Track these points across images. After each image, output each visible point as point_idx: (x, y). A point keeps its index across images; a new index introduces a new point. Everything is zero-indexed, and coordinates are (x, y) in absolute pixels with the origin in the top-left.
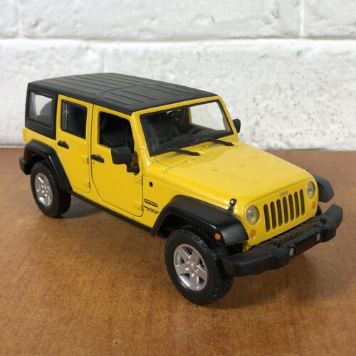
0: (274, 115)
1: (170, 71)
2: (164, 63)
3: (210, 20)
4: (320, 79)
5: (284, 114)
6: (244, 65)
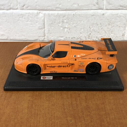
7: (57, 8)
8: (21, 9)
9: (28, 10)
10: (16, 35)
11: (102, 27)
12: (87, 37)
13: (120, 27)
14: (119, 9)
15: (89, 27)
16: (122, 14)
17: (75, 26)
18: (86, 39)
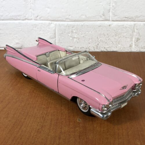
0: (103, 42)
1: (74, 30)
2: (73, 28)
3: (85, 16)
4: (116, 32)
5: (106, 42)
6: (94, 28)
7: (66, 19)
8: (35, 20)
9: (41, 20)
10: (29, 44)
11: (109, 38)
12: (96, 47)
13: (126, 38)
14: (124, 21)
15: (96, 37)
16: (127, 25)
17: (83, 36)
18: (94, 49)
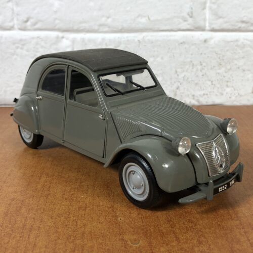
0: (189, 82)
3: (147, 18)
4: (219, 58)
5: (196, 82)
6: (169, 48)
